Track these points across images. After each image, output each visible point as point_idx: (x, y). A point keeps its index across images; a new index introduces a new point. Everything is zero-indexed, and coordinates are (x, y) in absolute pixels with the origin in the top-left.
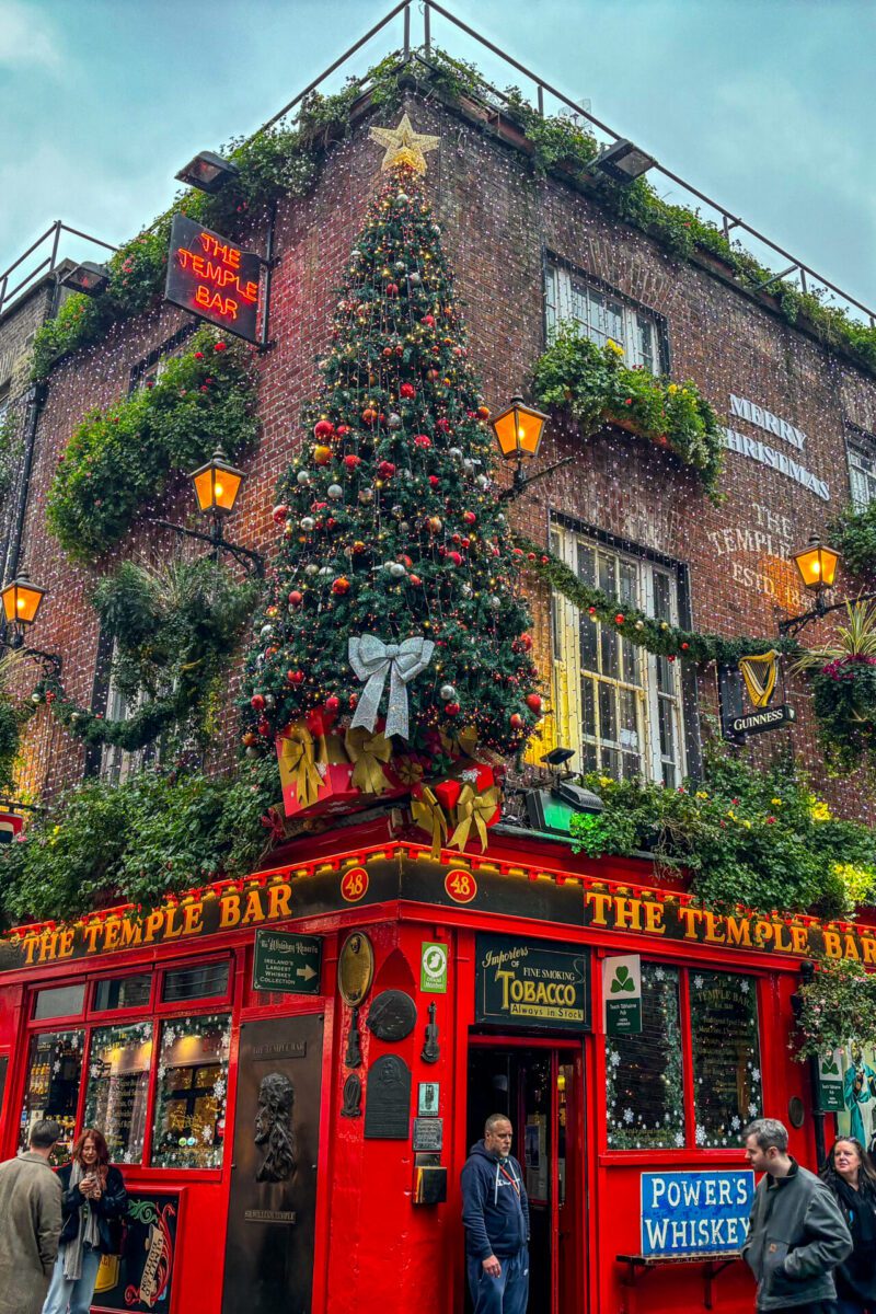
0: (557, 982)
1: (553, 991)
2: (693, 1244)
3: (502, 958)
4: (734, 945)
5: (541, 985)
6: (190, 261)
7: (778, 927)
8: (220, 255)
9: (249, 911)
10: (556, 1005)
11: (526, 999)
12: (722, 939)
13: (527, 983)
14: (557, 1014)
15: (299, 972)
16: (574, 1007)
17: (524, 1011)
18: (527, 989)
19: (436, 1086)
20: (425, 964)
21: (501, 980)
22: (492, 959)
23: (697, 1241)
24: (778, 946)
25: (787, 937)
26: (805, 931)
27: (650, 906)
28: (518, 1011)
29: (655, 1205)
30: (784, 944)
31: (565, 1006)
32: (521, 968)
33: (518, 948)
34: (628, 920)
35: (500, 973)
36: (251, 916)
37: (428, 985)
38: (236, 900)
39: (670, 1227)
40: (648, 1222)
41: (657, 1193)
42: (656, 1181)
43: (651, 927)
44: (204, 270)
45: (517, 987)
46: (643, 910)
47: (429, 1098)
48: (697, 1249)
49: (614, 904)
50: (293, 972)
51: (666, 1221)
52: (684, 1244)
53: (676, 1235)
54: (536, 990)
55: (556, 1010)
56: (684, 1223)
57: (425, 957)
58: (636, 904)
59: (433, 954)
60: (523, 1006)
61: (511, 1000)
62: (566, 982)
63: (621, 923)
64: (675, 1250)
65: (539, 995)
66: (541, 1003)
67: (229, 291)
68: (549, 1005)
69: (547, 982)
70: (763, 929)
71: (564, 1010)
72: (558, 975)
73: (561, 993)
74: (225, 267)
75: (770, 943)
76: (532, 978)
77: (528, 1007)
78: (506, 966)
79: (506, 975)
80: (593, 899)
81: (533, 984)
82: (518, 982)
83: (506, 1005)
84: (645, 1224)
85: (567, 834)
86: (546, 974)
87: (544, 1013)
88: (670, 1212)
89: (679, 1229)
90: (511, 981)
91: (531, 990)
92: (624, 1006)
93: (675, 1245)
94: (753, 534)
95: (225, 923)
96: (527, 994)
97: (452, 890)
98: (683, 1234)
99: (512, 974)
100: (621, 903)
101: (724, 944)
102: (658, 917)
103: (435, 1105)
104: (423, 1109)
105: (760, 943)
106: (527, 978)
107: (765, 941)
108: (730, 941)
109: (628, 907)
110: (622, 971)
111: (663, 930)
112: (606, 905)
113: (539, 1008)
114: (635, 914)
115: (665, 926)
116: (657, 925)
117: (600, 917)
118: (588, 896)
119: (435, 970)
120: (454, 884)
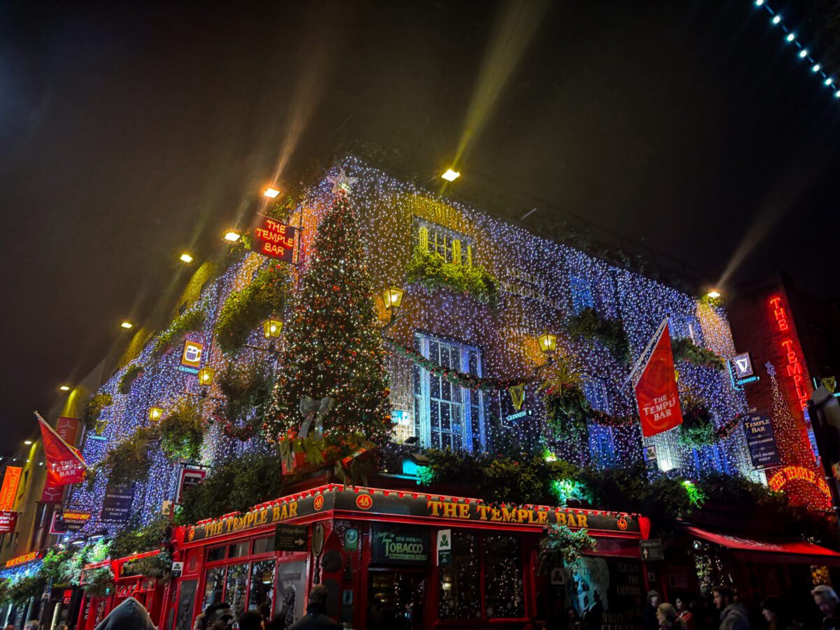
0: (414, 543)
1: (411, 548)
3: (386, 533)
4: (507, 522)
5: (405, 545)
6: (262, 233)
7: (531, 513)
8: (276, 229)
9: (282, 514)
10: (412, 553)
11: (398, 551)
12: (500, 519)
13: (398, 544)
15: (296, 542)
16: (422, 554)
17: (397, 557)
18: (398, 547)
19: (351, 592)
20: (346, 538)
21: (385, 543)
22: (380, 534)
24: (531, 521)
25: (536, 517)
26: (546, 513)
27: (462, 506)
28: (393, 557)
30: (534, 519)
31: (417, 554)
32: (395, 538)
33: (394, 529)
34: (450, 513)
35: (384, 540)
36: (284, 516)
37: (348, 547)
38: (278, 508)
43: (462, 515)
44: (269, 236)
45: (393, 547)
46: (458, 508)
47: (348, 597)
49: (443, 506)
50: (294, 541)
54: (402, 547)
55: (413, 556)
57: (347, 535)
58: (454, 505)
59: (351, 533)
60: (396, 555)
61: (390, 552)
62: (418, 543)
63: (446, 514)
65: (404, 549)
66: (405, 552)
67: (280, 244)
68: (409, 553)
69: (408, 543)
70: (523, 514)
71: (417, 556)
72: (414, 540)
73: (416, 548)
74: (278, 234)
75: (526, 520)
76: (401, 542)
77: (398, 555)
78: (387, 537)
79: (388, 541)
80: (432, 505)
81: (401, 544)
82: (393, 544)
83: (387, 554)
85: (415, 476)
86: (407, 539)
87: (407, 557)
90: (390, 543)
91: (400, 547)
92: (445, 553)
94: (519, 330)
95: (274, 519)
96: (398, 549)
97: (360, 504)
99: (391, 540)
100: (446, 505)
101: (501, 521)
102: (466, 511)
103: (351, 601)
104: (344, 603)
105: (520, 520)
106: (398, 542)
107: (523, 519)
108: (504, 520)
109: (450, 507)
110: (444, 537)
111: (468, 517)
112: (439, 506)
113: (404, 555)
114: (454, 510)
115: (469, 515)
116: (465, 514)
117: (435, 512)
118: (430, 503)
119: (352, 540)
120: (360, 502)
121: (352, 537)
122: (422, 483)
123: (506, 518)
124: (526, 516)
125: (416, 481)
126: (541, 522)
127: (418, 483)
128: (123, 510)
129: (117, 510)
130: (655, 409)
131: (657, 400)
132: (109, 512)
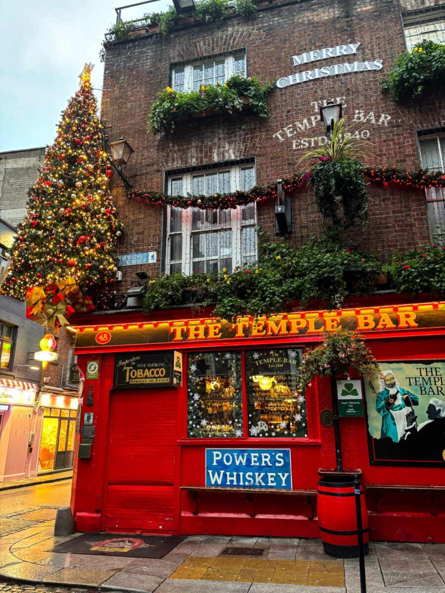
0: (155, 368)
1: (153, 373)
2: (241, 483)
3: (127, 362)
4: (272, 335)
5: (147, 370)
10: (154, 377)
11: (138, 376)
12: (263, 333)
13: (139, 370)
14: (160, 381)
16: (164, 377)
17: (137, 381)
18: (139, 373)
19: (92, 414)
20: (88, 369)
21: (126, 371)
22: (121, 363)
23: (244, 482)
24: (311, 329)
25: (320, 324)
26: (338, 318)
27: (211, 327)
28: (133, 382)
29: (215, 464)
30: (317, 328)
31: (160, 377)
32: (136, 364)
33: (135, 357)
34: (196, 335)
35: (125, 368)
37: (89, 377)
39: (225, 475)
40: (210, 472)
41: (215, 458)
42: (215, 453)
43: (211, 335)
45: (133, 373)
46: (207, 329)
47: (89, 418)
48: (244, 487)
49: (188, 330)
51: (222, 472)
52: (235, 483)
53: (229, 479)
54: (143, 372)
55: (154, 380)
56: (235, 474)
57: (88, 367)
58: (202, 327)
59: (92, 365)
60: (136, 380)
61: (130, 378)
62: (160, 367)
63: (192, 336)
65: (145, 374)
66: (146, 377)
68: (150, 378)
69: (149, 369)
71: (158, 379)
72: (156, 365)
73: (157, 373)
75: (303, 330)
76: (141, 368)
77: (139, 380)
78: (128, 365)
79: (128, 368)
80: (175, 330)
81: (142, 370)
82: (134, 370)
83: (127, 380)
84: (208, 473)
86: (149, 365)
87: (148, 381)
88: (225, 468)
89: (232, 476)
90: (130, 370)
91: (141, 373)
92: (179, 374)
93: (228, 483)
96: (139, 374)
97: (99, 340)
98: (235, 479)
99: (131, 368)
100: (192, 328)
101: (265, 336)
102: (217, 331)
103: (91, 421)
104: (86, 422)
105: (294, 330)
106: (139, 368)
107: (299, 329)
108: (269, 333)
109: (197, 329)
110: (178, 359)
111: (219, 336)
112: (183, 330)
113: (145, 380)
114: (201, 332)
115: (221, 334)
116: (215, 334)
117: (179, 337)
118: (172, 329)
119: (92, 371)
120: (100, 338)
121: (93, 368)
123: (272, 331)
124: (303, 324)
126: (329, 328)
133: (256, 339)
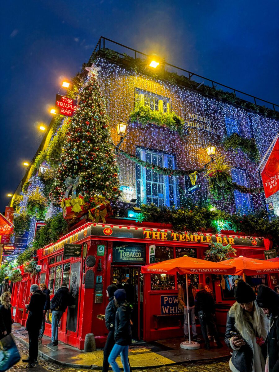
0: (136, 252)
1: (135, 254)
2: (176, 312)
3: (120, 247)
4: (188, 241)
6: (60, 104)
7: (202, 237)
8: (67, 101)
10: (136, 257)
11: (127, 256)
12: (185, 240)
14: (136, 259)
15: (75, 253)
16: (140, 257)
18: (127, 254)
19: (101, 277)
20: (98, 249)
21: (120, 252)
22: (117, 248)
23: (177, 311)
24: (202, 241)
25: (205, 239)
26: (211, 237)
27: (163, 234)
28: (124, 259)
29: (165, 303)
30: (204, 240)
31: (138, 257)
32: (125, 249)
33: (125, 245)
34: (156, 237)
35: (119, 251)
36: (73, 241)
37: (99, 254)
38: (72, 237)
39: (169, 308)
40: (163, 307)
41: (165, 300)
42: (165, 298)
43: (163, 238)
44: (63, 105)
45: (124, 254)
46: (161, 235)
47: (99, 279)
48: (178, 313)
49: (152, 233)
50: (74, 252)
51: (168, 307)
52: (174, 312)
53: (171, 310)
54: (130, 254)
55: (136, 258)
56: (174, 307)
57: (98, 248)
58: (159, 233)
59: (101, 247)
61: (123, 257)
62: (139, 252)
63: (154, 237)
64: (171, 314)
65: (131, 255)
66: (131, 257)
67: (69, 109)
68: (134, 257)
70: (197, 237)
71: (138, 258)
72: (136, 250)
73: (137, 255)
74: (68, 104)
75: (199, 241)
76: (129, 251)
77: (127, 258)
78: (121, 249)
79: (121, 251)
80: (146, 233)
81: (129, 253)
82: (125, 252)
83: (121, 258)
84: (162, 308)
85: (135, 218)
86: (133, 250)
87: (132, 259)
88: (170, 305)
89: (172, 308)
90: (123, 252)
91: (128, 254)
92: (153, 257)
93: (171, 312)
94: (196, 145)
95: (70, 243)
97: (105, 233)
98: (173, 310)
99: (123, 251)
100: (154, 233)
101: (185, 241)
102: (165, 236)
103: (101, 281)
104: (97, 282)
105: (196, 241)
106: (127, 252)
107: (198, 240)
108: (187, 240)
109: (156, 234)
110: (152, 249)
111: (167, 239)
112: (150, 233)
113: (131, 258)
114: (158, 235)
116: (165, 238)
117: (148, 237)
118: (145, 232)
119: (101, 251)
120: (106, 231)
121: (101, 249)
122: (138, 221)
124: (199, 238)
125: (135, 220)
126: (208, 241)
127: (137, 221)
128: (23, 244)
129: (21, 244)
130: (271, 183)
131: (272, 178)
132: (17, 245)
133: (182, 242)
